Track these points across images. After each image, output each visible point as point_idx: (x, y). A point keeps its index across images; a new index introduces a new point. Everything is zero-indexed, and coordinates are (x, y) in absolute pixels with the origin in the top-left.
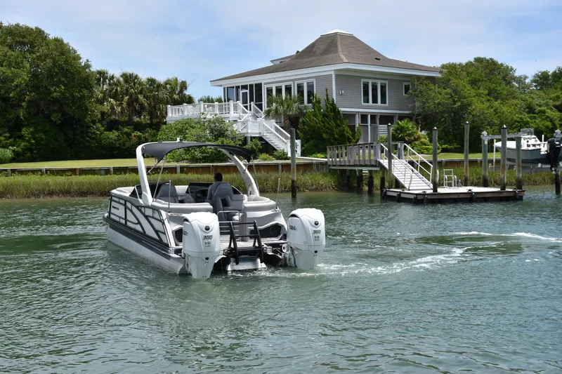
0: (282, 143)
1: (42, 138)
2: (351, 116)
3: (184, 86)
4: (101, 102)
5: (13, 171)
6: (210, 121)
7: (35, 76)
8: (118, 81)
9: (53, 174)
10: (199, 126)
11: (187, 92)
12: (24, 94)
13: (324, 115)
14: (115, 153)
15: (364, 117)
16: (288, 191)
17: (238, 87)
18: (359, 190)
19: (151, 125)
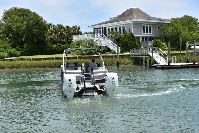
0: (114, 48)
1: (30, 48)
2: (138, 38)
3: (79, 28)
4: (50, 34)
5: (21, 59)
6: (88, 40)
7: (28, 26)
8: (56, 27)
9: (35, 60)
10: (84, 42)
11: (80, 31)
12: (24, 32)
13: (129, 38)
14: (55, 52)
15: (143, 38)
16: (116, 65)
17: (98, 28)
18: (141, 65)
19: (68, 42)
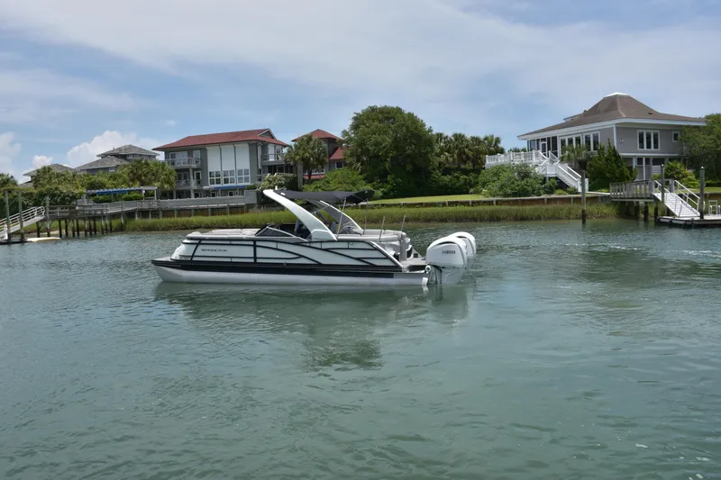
0: (574, 180)
1: (400, 182)
2: (630, 159)
3: (498, 140)
4: (439, 155)
5: (383, 205)
6: (517, 166)
8: (451, 139)
9: (408, 207)
10: (509, 170)
11: (500, 145)
12: (389, 152)
13: (607, 159)
14: (448, 191)
15: (640, 160)
16: (579, 219)
17: (538, 140)
18: (636, 217)
19: (474, 171)
